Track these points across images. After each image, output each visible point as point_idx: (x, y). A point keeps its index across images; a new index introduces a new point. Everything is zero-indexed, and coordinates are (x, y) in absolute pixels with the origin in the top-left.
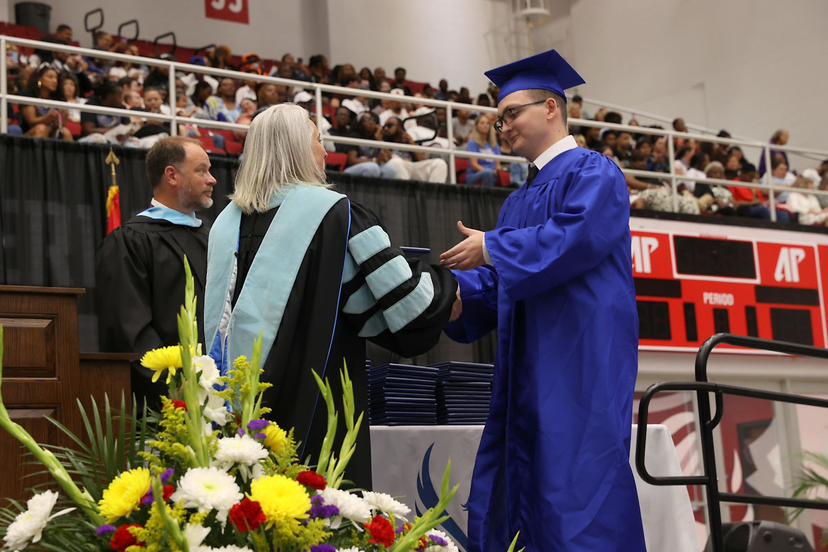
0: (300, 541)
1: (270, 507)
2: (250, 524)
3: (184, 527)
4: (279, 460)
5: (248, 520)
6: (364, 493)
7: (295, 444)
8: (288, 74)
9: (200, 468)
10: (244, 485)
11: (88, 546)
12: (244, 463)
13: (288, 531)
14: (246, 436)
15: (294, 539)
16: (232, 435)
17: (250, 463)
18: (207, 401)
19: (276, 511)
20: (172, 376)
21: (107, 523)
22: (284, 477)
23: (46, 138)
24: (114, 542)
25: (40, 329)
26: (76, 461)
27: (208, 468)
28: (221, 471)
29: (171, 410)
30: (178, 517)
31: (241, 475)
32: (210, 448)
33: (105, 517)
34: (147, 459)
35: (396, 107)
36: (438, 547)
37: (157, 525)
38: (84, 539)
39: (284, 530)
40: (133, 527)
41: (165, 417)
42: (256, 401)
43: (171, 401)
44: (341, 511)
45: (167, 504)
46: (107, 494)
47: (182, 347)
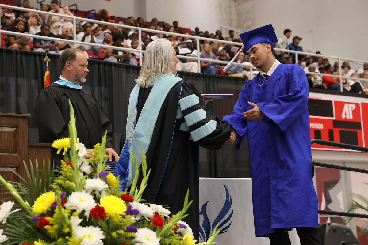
0: (122, 224)
1: (108, 210)
2: (99, 217)
3: (70, 218)
4: (113, 189)
5: (99, 215)
6: (150, 205)
7: (120, 182)
9: (77, 192)
10: (97, 200)
11: (27, 226)
12: (98, 191)
13: (116, 220)
14: (98, 179)
15: (119, 224)
16: (92, 178)
17: (100, 190)
18: (82, 163)
19: (111, 211)
20: (66, 152)
21: (36, 216)
22: (115, 196)
23: (18, 49)
24: (38, 224)
26: (22, 188)
27: (81, 192)
28: (87, 193)
29: (65, 166)
30: (68, 214)
31: (96, 195)
32: (82, 184)
33: (35, 213)
34: (54, 188)
36: (183, 229)
37: (58, 216)
38: (25, 223)
39: (115, 220)
40: (47, 217)
41: (62, 169)
42: (103, 163)
43: (65, 162)
44: (140, 212)
45: (63, 207)
46: (36, 203)
47: (70, 139)
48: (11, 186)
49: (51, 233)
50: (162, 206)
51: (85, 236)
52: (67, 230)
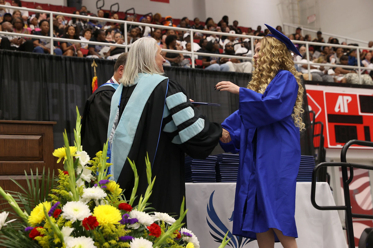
0: (115, 234)
1: (101, 219)
2: (91, 227)
3: (61, 228)
4: (111, 198)
5: (90, 225)
6: (155, 213)
8: (184, 25)
10: (92, 209)
11: (22, 237)
13: (109, 230)
15: (112, 234)
16: (91, 187)
17: (99, 199)
18: (82, 171)
22: (110, 205)
23: (71, 56)
24: (30, 235)
25: (36, 140)
26: (22, 198)
27: (77, 201)
28: (84, 203)
29: (63, 175)
30: (59, 224)
31: (92, 204)
32: (79, 193)
34: (52, 197)
35: (232, 39)
36: (188, 237)
37: (48, 227)
38: (21, 233)
39: (107, 230)
40: (38, 228)
41: (60, 179)
42: (105, 170)
43: (63, 171)
44: (139, 221)
46: (32, 213)
47: (66, 148)
48: (9, 197)
49: (42, 244)
50: (167, 214)
51: (75, 247)
52: (57, 241)
